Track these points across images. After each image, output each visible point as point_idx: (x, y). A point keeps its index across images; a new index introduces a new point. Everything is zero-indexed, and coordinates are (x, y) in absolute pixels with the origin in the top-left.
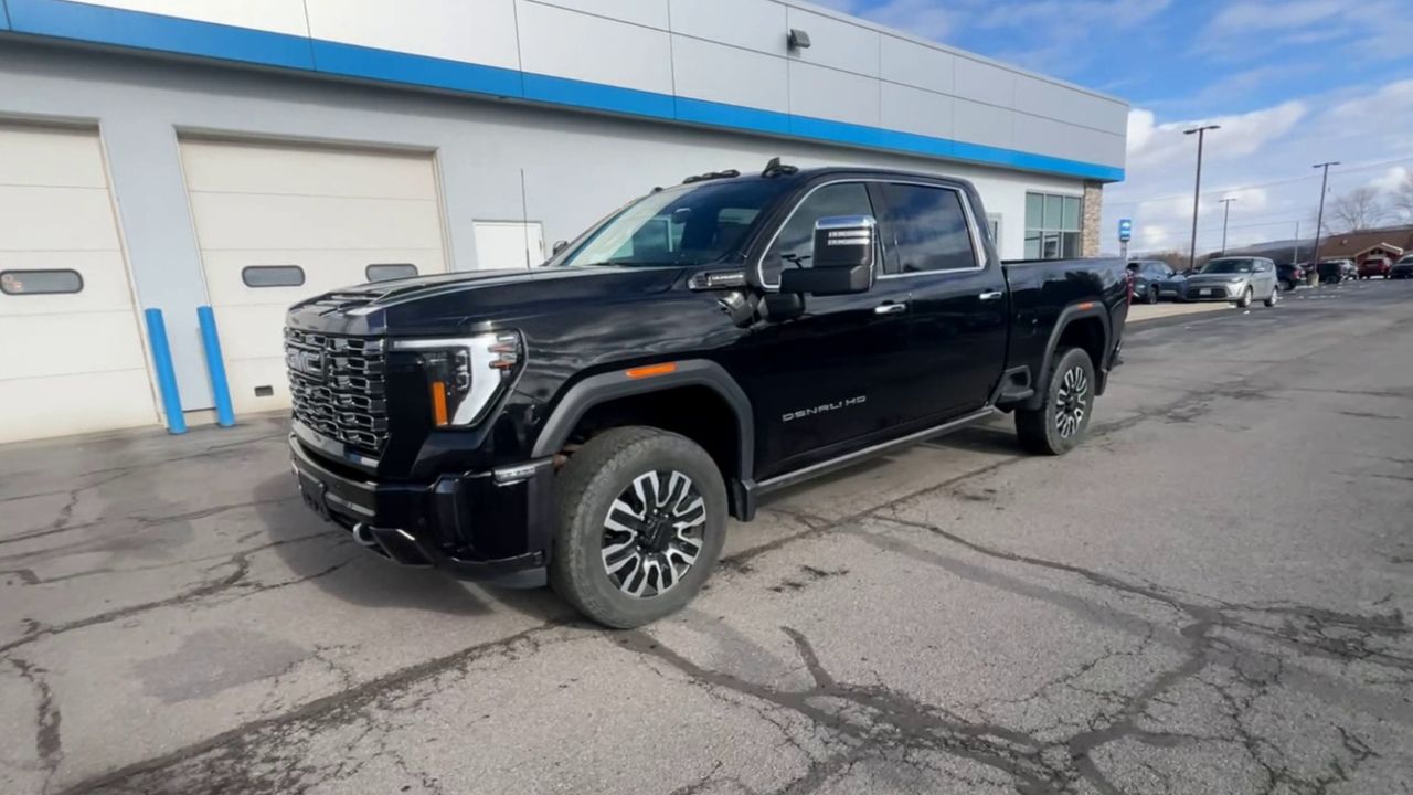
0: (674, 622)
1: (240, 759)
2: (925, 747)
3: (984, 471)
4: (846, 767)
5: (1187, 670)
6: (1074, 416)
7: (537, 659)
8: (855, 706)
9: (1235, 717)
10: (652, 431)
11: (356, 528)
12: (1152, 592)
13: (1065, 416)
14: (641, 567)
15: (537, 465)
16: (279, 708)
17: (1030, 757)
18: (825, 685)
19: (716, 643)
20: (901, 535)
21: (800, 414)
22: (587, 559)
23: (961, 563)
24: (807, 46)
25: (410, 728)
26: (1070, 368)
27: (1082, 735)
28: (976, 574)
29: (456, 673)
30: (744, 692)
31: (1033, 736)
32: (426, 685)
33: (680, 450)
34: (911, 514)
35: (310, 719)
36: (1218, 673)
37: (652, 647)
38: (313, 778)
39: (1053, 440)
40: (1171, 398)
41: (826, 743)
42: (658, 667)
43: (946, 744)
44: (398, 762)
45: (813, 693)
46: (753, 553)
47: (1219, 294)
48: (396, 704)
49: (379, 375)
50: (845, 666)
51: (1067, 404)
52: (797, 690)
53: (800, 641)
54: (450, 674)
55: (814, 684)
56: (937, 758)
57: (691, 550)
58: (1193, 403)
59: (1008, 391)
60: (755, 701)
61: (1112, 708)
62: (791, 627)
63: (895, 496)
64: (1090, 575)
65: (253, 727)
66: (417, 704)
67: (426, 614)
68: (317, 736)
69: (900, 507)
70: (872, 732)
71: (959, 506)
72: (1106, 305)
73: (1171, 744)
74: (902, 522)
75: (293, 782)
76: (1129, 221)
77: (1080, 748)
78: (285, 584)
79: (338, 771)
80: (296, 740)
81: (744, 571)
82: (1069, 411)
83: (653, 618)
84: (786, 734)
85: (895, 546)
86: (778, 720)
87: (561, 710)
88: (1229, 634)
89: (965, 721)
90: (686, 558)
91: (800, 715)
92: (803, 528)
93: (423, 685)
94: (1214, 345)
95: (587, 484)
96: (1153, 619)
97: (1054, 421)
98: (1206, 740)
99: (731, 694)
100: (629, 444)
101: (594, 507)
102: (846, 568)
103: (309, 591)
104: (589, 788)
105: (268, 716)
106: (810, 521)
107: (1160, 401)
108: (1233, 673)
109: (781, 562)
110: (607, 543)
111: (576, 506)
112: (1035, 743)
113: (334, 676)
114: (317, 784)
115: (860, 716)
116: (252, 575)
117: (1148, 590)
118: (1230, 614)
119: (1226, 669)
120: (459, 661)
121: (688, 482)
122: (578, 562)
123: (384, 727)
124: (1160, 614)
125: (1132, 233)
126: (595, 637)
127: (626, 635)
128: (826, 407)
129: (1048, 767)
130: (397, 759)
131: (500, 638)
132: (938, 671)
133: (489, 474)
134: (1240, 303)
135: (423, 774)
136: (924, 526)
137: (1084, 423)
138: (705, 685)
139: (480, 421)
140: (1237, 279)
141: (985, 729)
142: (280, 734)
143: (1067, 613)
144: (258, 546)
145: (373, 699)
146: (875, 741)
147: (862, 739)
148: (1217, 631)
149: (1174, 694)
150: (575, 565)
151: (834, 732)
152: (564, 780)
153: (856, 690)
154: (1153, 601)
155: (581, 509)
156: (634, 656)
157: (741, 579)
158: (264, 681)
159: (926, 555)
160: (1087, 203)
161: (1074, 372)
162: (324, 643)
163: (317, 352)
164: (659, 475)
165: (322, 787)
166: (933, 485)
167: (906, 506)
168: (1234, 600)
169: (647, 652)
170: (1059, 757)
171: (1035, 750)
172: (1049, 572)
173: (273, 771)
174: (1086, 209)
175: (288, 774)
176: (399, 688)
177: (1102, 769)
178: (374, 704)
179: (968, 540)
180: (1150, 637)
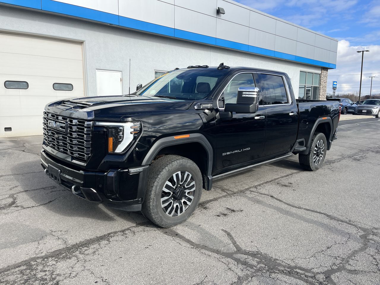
0: (183, 226)
1: (32, 270)
2: (276, 273)
3: (287, 176)
4: (250, 278)
5: (362, 249)
6: (319, 157)
7: (135, 238)
8: (251, 258)
9: (377, 265)
10: (180, 157)
11: (73, 187)
12: (349, 223)
13: (316, 157)
14: (173, 206)
15: (143, 168)
16: (42, 253)
17: (312, 277)
18: (239, 250)
19: (199, 234)
20: (260, 198)
21: (228, 153)
22: (156, 202)
23: (282, 209)
24: (224, 14)
25: (93, 261)
26: (318, 140)
27: (328, 270)
28: (287, 213)
29: (106, 242)
30: (211, 252)
31: (312, 270)
32: (96, 246)
33: (188, 164)
34: (263, 191)
35: (54, 257)
36: (372, 251)
37: (176, 235)
38: (61, 278)
39: (312, 165)
40: (353, 152)
41: (242, 270)
42: (180, 242)
43: (283, 272)
44: (91, 273)
45: (236, 253)
46: (208, 202)
47: (369, 113)
48: (86, 252)
49: (90, 134)
50: (245, 244)
51: (317, 153)
52: (230, 251)
53: (229, 234)
54: (104, 242)
55: (236, 250)
56: (280, 276)
57: (190, 200)
58: (361, 154)
59: (297, 147)
60: (216, 255)
61: (338, 262)
62: (225, 230)
63: (256, 184)
64: (328, 216)
65: (34, 259)
66: (94, 252)
67: (90, 220)
68: (59, 263)
69: (259, 187)
70: (257, 267)
71: (280, 189)
72: (331, 118)
73: (357, 274)
74: (260, 193)
75: (54, 279)
76: (336, 82)
77: (328, 275)
78: (33, 207)
79: (70, 276)
80: (51, 264)
81: (205, 208)
82: (318, 155)
83: (176, 224)
84: (228, 267)
85: (258, 202)
86: (225, 262)
87: (147, 256)
88: (375, 238)
89: (289, 264)
90: (188, 203)
91: (232, 260)
92: (225, 194)
93: (95, 246)
94: (367, 132)
95: (158, 175)
96: (350, 232)
97: (313, 158)
98: (368, 272)
99: (207, 252)
100: (172, 162)
101: (160, 183)
102: (242, 209)
103: (42, 210)
104: (162, 283)
105: (38, 256)
106: (227, 191)
107: (349, 153)
108: (376, 251)
109: (218, 206)
110: (163, 196)
111: (154, 182)
112: (313, 273)
113: (60, 242)
114: (63, 280)
115: (253, 261)
116: (18, 202)
117: (348, 222)
118: (375, 231)
119: (374, 249)
120: (106, 237)
121: (190, 176)
122: (153, 203)
123: (83, 260)
124: (353, 230)
125: (337, 86)
126: (155, 230)
127: (167, 230)
128: (237, 151)
129: (318, 280)
130: (90, 272)
131: (120, 230)
132: (278, 247)
133: (127, 170)
134: (377, 116)
135: (102, 277)
136: (268, 195)
137: (323, 160)
138: (197, 249)
139: (125, 152)
140: (376, 107)
141: (296, 267)
142: (45, 262)
143: (321, 229)
144: (18, 192)
145: (77, 251)
146: (259, 270)
147: (254, 269)
148: (371, 237)
149: (357, 257)
150: (152, 204)
151: (245, 266)
152: (153, 280)
153: (250, 253)
154: (350, 226)
155: (155, 184)
156: (170, 238)
157: (205, 211)
158: (34, 243)
159: (270, 206)
160: (322, 76)
161: (320, 142)
162: (53, 229)
163: (64, 123)
164: (181, 173)
165: (65, 281)
166: (270, 180)
167: (261, 187)
168: (376, 226)
169: (175, 236)
170: (321, 277)
171: (313, 275)
172: (313, 214)
173: (46, 275)
174: (322, 78)
175: (51, 276)
176: (86, 247)
177: (335, 281)
178: (78, 252)
179: (284, 201)
180: (349, 238)
